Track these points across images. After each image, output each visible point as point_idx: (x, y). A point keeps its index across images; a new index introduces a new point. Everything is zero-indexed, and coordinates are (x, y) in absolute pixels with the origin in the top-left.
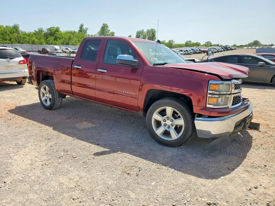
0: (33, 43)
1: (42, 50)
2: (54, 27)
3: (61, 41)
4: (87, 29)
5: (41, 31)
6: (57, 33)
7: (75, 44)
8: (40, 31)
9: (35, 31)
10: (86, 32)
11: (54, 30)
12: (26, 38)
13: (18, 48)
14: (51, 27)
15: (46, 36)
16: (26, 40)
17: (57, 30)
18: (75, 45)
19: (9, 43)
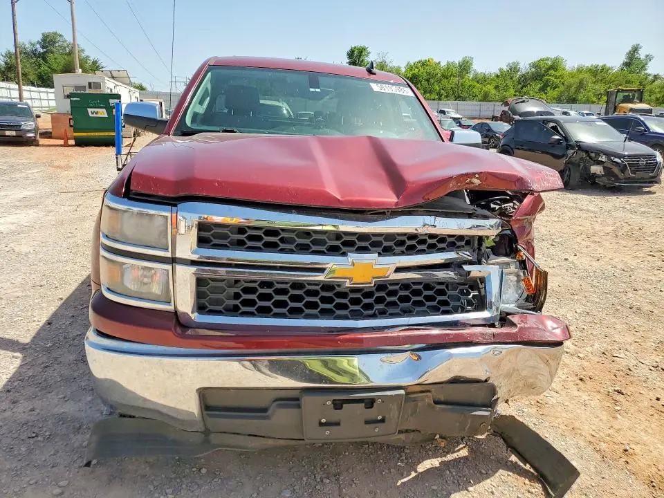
0: (486, 98)
1: (501, 115)
2: (547, 59)
3: (555, 93)
4: (649, 58)
5: (513, 69)
6: (552, 72)
7: (594, 99)
8: (511, 70)
9: (501, 70)
10: (643, 67)
11: (547, 67)
12: (474, 87)
13: (446, 110)
14: (541, 60)
15: (525, 81)
16: (473, 92)
17: (555, 66)
18: (593, 103)
19: (434, 100)
